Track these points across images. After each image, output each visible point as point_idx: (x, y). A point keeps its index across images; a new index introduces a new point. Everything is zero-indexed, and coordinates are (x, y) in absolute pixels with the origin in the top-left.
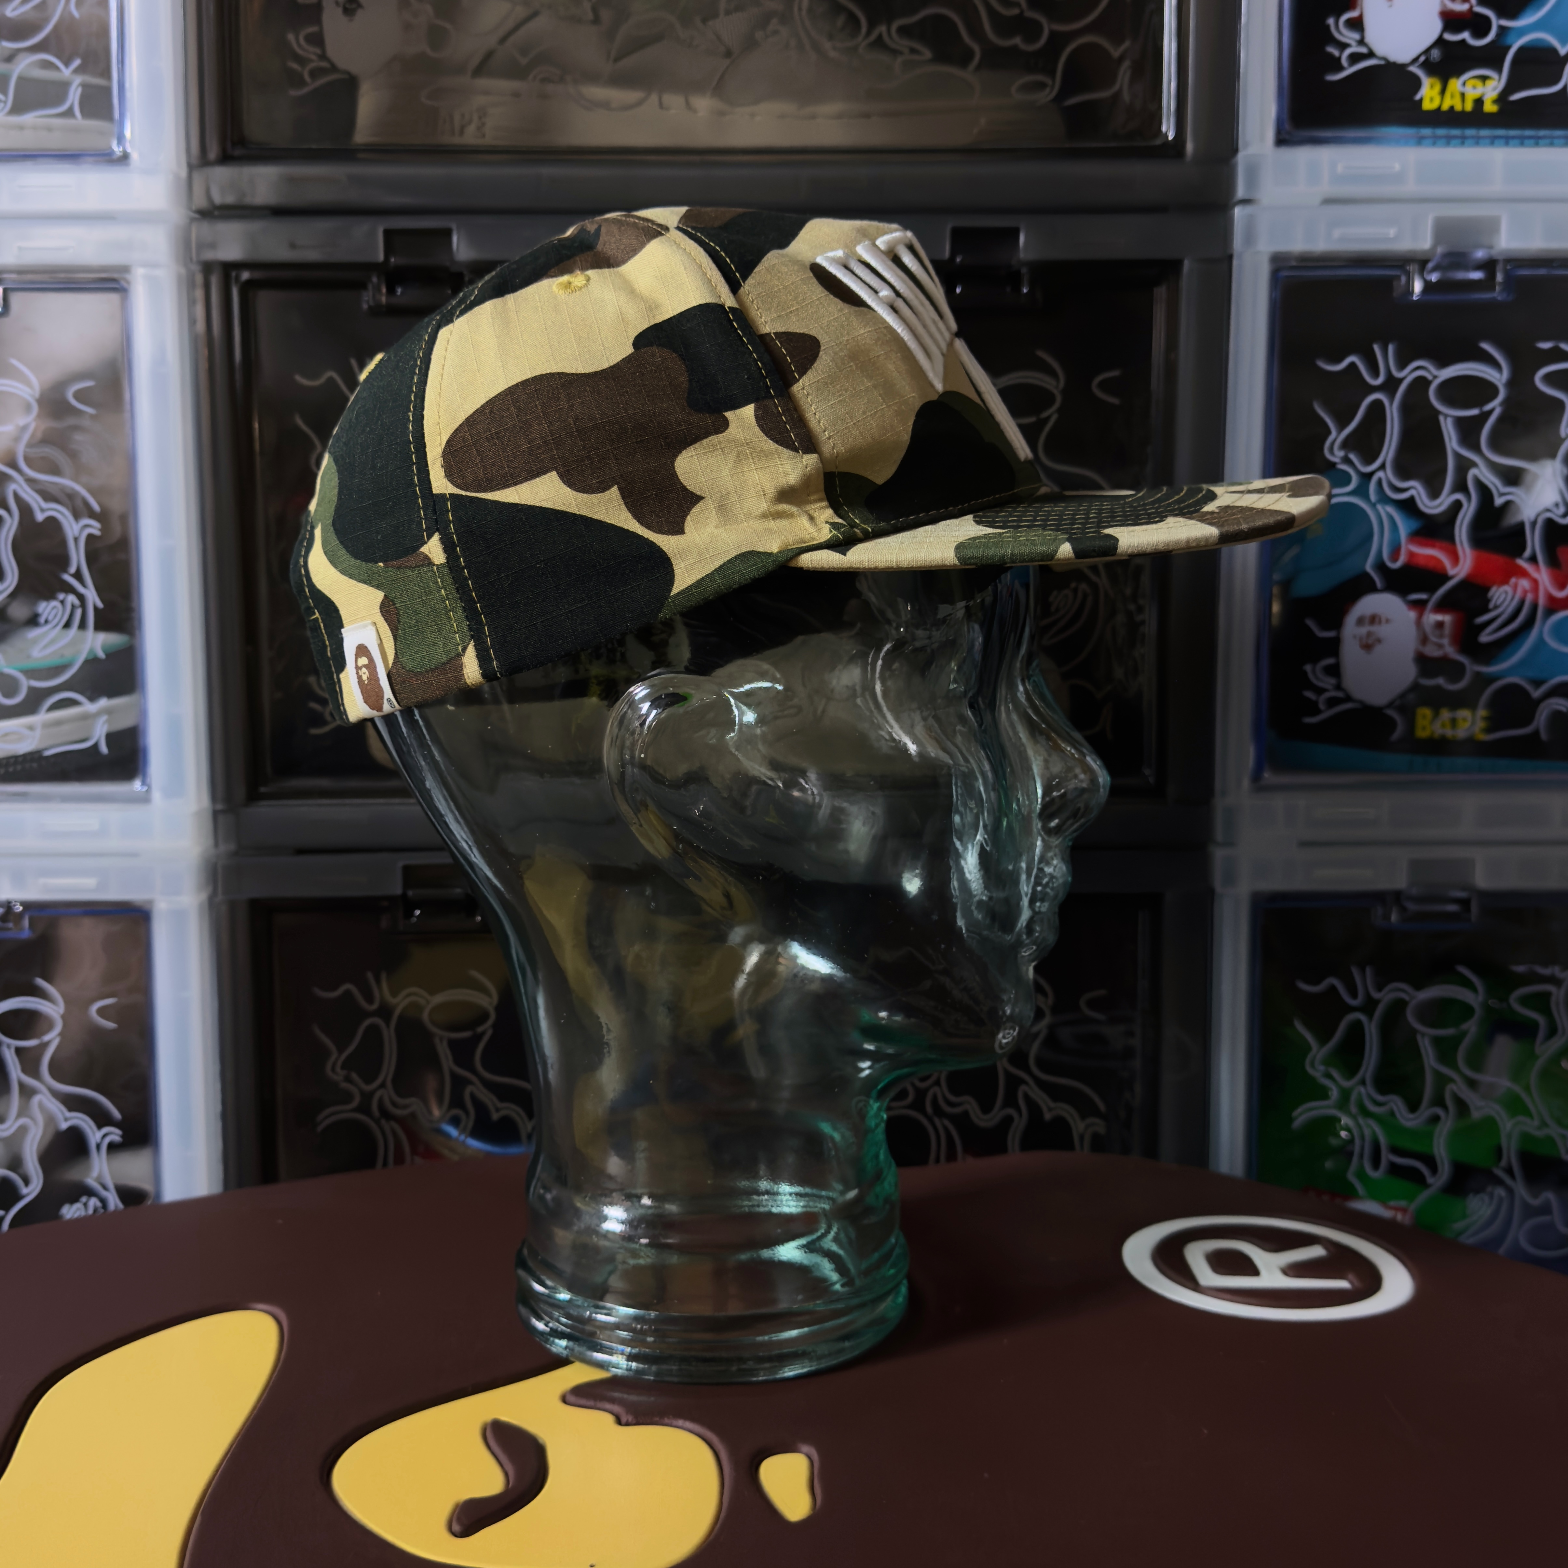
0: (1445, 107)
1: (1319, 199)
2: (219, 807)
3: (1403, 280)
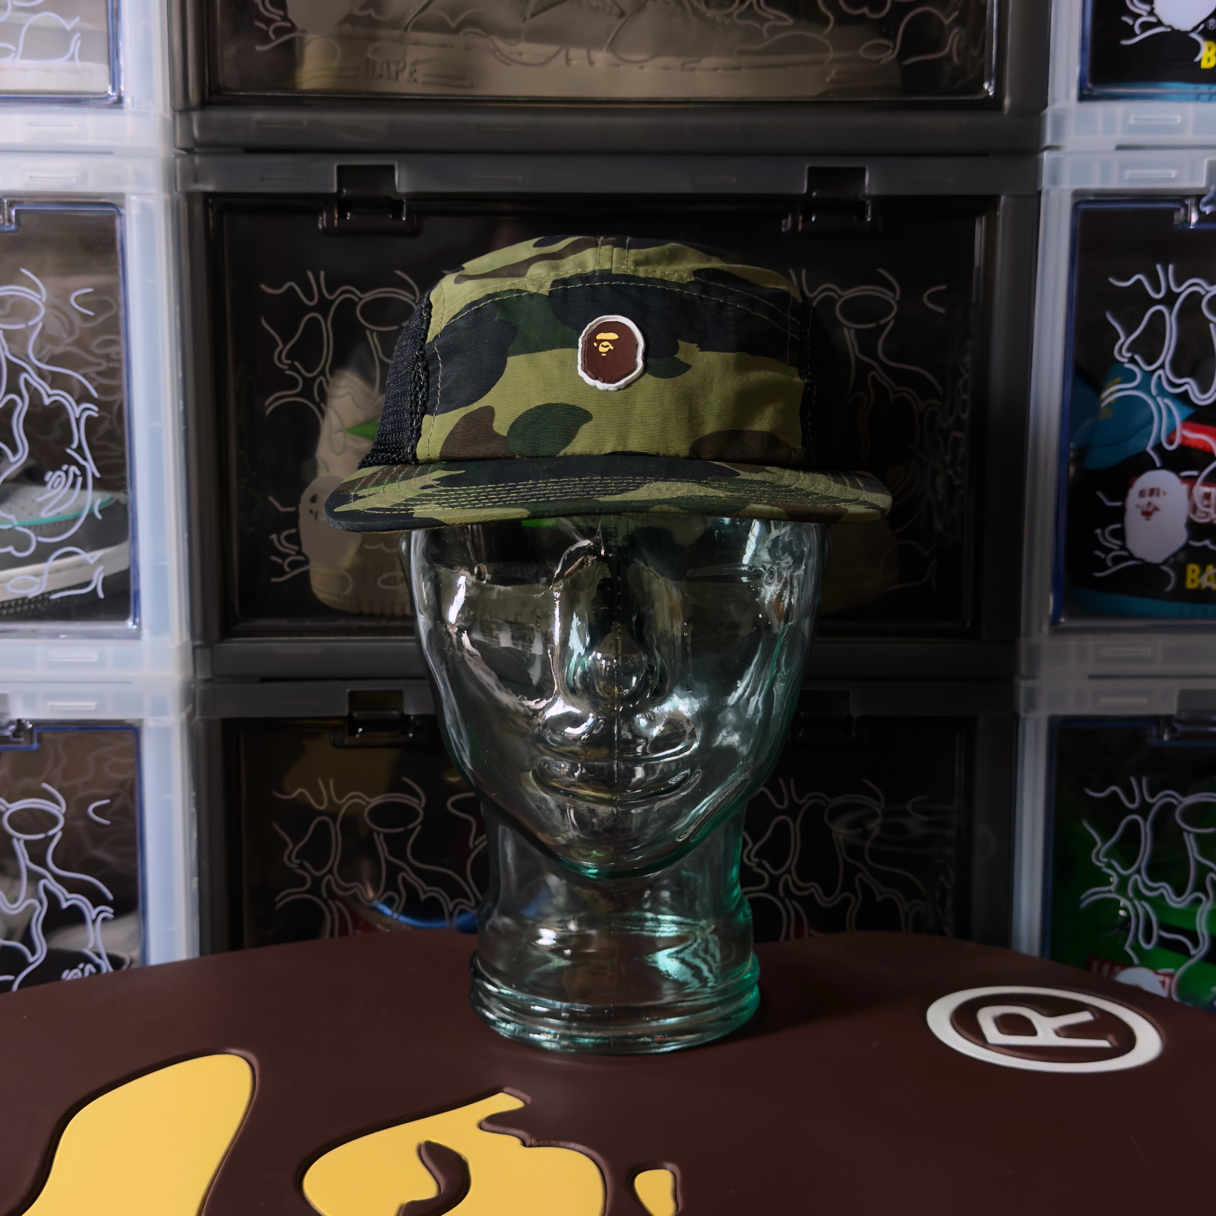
1: (1113, 146)
2: (198, 643)
3: (1182, 211)
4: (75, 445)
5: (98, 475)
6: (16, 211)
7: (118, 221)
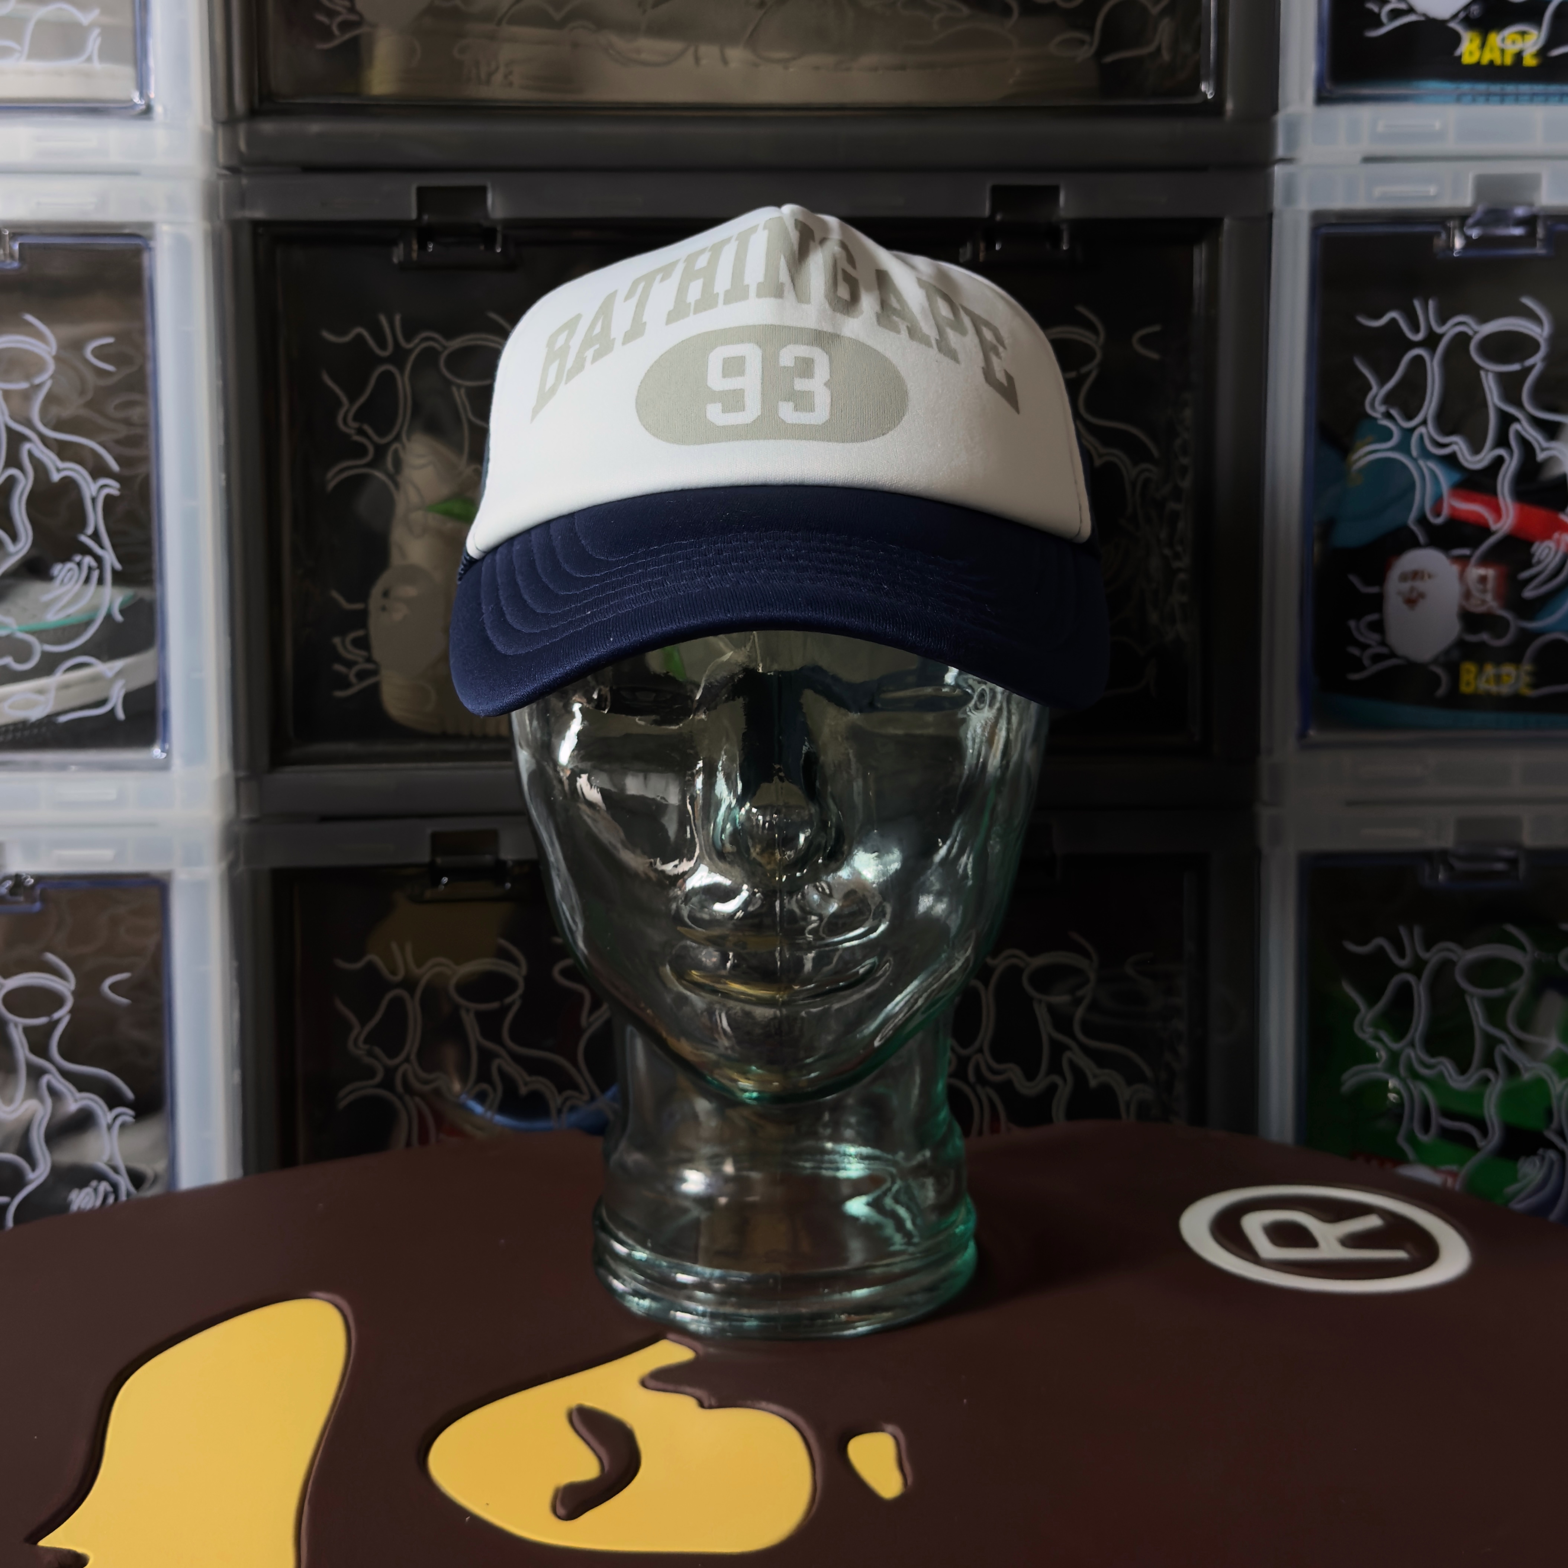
0: (1485, 61)
1: (1359, 157)
2: (242, 774)
3: (1444, 236)
4: (90, 530)
5: (118, 566)
6: (20, 245)
7: (146, 257)
